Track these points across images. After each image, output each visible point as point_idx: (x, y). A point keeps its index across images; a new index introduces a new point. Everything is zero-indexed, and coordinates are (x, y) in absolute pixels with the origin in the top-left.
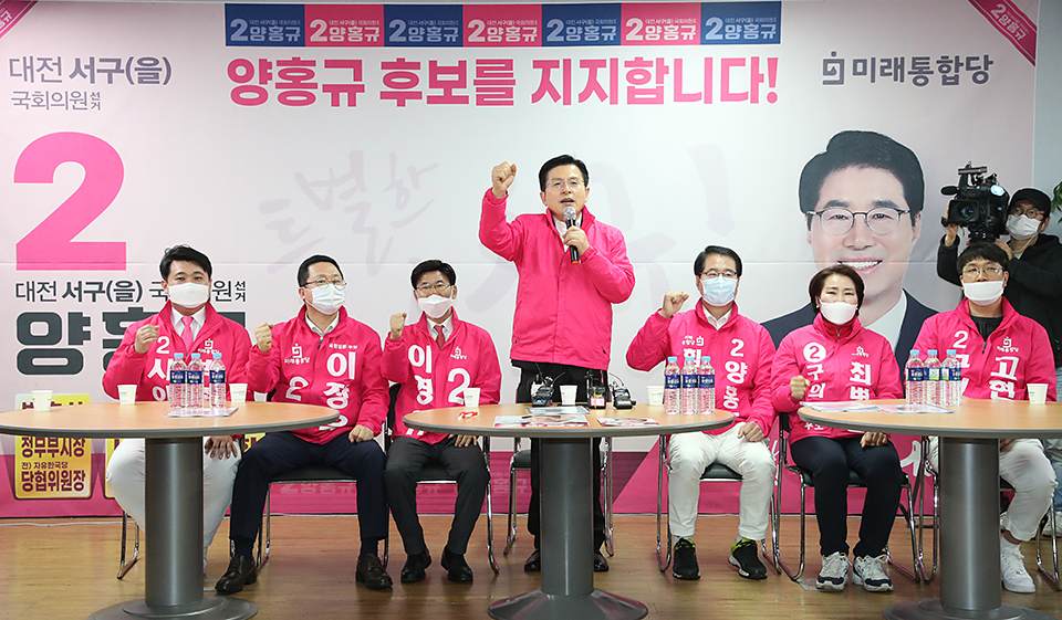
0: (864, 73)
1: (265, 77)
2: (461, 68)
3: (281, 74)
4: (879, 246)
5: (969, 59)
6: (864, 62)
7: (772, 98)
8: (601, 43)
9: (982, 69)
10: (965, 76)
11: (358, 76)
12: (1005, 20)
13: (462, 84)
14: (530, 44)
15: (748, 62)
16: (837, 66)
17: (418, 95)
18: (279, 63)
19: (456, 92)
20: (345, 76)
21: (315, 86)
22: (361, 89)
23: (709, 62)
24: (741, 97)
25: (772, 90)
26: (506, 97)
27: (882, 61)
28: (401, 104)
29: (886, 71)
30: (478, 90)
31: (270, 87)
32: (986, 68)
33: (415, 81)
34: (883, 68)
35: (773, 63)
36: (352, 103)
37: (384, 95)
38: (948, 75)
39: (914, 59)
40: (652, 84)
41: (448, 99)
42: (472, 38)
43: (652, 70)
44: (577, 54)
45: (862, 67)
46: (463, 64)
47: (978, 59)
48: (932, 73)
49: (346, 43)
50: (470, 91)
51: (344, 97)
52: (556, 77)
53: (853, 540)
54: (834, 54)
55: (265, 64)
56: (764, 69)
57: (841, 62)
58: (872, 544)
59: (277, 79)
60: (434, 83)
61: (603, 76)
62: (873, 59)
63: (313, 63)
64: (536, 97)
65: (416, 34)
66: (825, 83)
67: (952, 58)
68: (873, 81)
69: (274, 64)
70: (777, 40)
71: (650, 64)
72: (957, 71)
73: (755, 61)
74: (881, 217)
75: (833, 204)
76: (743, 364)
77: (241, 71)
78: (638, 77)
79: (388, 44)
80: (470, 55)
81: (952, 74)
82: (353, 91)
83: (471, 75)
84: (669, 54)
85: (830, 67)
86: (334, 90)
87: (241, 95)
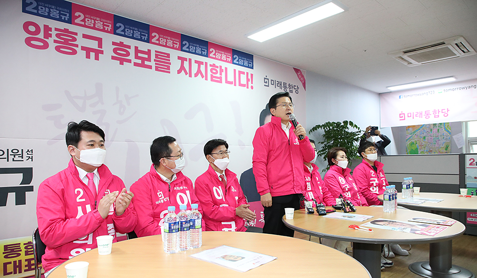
0: (273, 85)
1: (48, 35)
2: (149, 53)
3: (57, 35)
5: (295, 86)
6: (273, 81)
7: (252, 88)
8: (201, 55)
10: (294, 91)
11: (100, 45)
12: (300, 76)
13: (149, 59)
14: (176, 49)
15: (246, 74)
17: (129, 61)
18: (56, 29)
19: (146, 63)
20: (94, 44)
21: (77, 46)
22: (102, 52)
23: (235, 70)
24: (244, 85)
25: (252, 85)
26: (167, 70)
27: (277, 81)
28: (122, 63)
30: (156, 64)
31: (50, 41)
32: (298, 90)
33: (128, 54)
34: (277, 84)
35: (252, 75)
36: (97, 58)
37: (113, 58)
39: (284, 82)
40: (218, 75)
41: (142, 65)
42: (153, 40)
43: (218, 70)
44: (194, 57)
46: (149, 51)
48: (287, 88)
49: (94, 28)
50: (152, 63)
51: (92, 54)
52: (186, 64)
54: (266, 76)
55: (47, 29)
59: (54, 37)
60: (137, 57)
61: (203, 68)
62: (275, 81)
63: (76, 34)
64: (179, 72)
65: (129, 32)
66: (264, 85)
67: (291, 85)
68: (275, 87)
69: (53, 29)
70: (253, 68)
71: (217, 67)
72: (292, 88)
73: (247, 73)
77: (32, 28)
78: (214, 71)
79: (115, 33)
80: (154, 48)
81: (291, 90)
82: (98, 53)
83: (153, 57)
84: (224, 65)
85: (266, 80)
86: (88, 50)
87: (32, 42)
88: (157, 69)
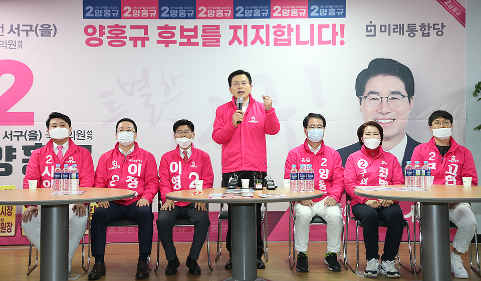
0: (385, 31)
1: (102, 33)
2: (195, 29)
3: (110, 32)
4: (394, 112)
6: (385, 26)
7: (342, 43)
8: (261, 17)
9: (441, 29)
10: (433, 32)
11: (146, 33)
12: (450, 7)
13: (196, 36)
14: (228, 18)
15: (331, 26)
16: (373, 28)
17: (175, 42)
18: (109, 27)
19: (193, 40)
20: (140, 33)
21: (125, 38)
22: (148, 39)
23: (312, 26)
24: (328, 43)
25: (342, 39)
26: (217, 43)
27: (394, 25)
28: (167, 46)
29: (396, 30)
30: (203, 39)
31: (104, 38)
32: (442, 29)
33: (173, 35)
34: (394, 29)
35: (342, 27)
36: (143, 45)
37: (159, 42)
38: (424, 32)
39: (408, 25)
40: (285, 37)
41: (189, 44)
42: (201, 15)
43: (286, 30)
44: (250, 22)
45: (384, 28)
46: (196, 27)
47: (438, 24)
48: (417, 31)
49: (140, 18)
50: (200, 40)
51: (139, 43)
52: (240, 33)
53: (381, 252)
54: (371, 22)
55: (102, 27)
56: (338, 29)
57: (374, 26)
58: (390, 254)
59: (107, 34)
60: (182, 36)
61: (262, 33)
62: (389, 25)
63: (125, 27)
64: (231, 43)
65: (174, 13)
66: (367, 36)
67: (426, 24)
68: (389, 35)
69: (106, 27)
70: (344, 16)
71: (284, 27)
72: (429, 30)
73: (334, 26)
74: (395, 99)
75: (371, 93)
76: (327, 170)
77: (90, 31)
78: (279, 33)
79: (160, 18)
80: (200, 23)
81: (426, 31)
82: (144, 40)
83: (200, 32)
84: (293, 22)
85: (369, 28)
86: (135, 40)
87: (90, 42)
88: (204, 45)
